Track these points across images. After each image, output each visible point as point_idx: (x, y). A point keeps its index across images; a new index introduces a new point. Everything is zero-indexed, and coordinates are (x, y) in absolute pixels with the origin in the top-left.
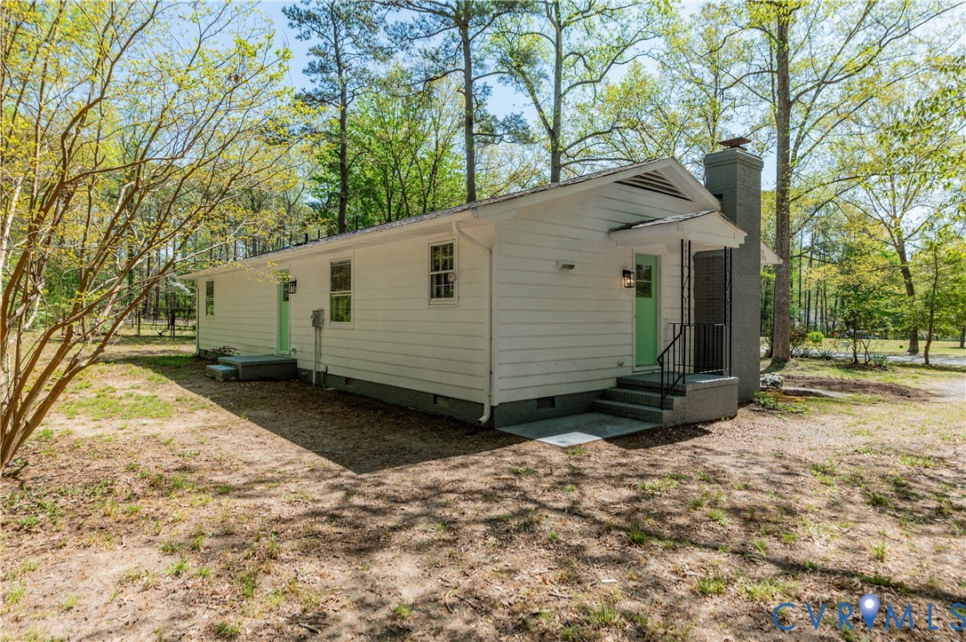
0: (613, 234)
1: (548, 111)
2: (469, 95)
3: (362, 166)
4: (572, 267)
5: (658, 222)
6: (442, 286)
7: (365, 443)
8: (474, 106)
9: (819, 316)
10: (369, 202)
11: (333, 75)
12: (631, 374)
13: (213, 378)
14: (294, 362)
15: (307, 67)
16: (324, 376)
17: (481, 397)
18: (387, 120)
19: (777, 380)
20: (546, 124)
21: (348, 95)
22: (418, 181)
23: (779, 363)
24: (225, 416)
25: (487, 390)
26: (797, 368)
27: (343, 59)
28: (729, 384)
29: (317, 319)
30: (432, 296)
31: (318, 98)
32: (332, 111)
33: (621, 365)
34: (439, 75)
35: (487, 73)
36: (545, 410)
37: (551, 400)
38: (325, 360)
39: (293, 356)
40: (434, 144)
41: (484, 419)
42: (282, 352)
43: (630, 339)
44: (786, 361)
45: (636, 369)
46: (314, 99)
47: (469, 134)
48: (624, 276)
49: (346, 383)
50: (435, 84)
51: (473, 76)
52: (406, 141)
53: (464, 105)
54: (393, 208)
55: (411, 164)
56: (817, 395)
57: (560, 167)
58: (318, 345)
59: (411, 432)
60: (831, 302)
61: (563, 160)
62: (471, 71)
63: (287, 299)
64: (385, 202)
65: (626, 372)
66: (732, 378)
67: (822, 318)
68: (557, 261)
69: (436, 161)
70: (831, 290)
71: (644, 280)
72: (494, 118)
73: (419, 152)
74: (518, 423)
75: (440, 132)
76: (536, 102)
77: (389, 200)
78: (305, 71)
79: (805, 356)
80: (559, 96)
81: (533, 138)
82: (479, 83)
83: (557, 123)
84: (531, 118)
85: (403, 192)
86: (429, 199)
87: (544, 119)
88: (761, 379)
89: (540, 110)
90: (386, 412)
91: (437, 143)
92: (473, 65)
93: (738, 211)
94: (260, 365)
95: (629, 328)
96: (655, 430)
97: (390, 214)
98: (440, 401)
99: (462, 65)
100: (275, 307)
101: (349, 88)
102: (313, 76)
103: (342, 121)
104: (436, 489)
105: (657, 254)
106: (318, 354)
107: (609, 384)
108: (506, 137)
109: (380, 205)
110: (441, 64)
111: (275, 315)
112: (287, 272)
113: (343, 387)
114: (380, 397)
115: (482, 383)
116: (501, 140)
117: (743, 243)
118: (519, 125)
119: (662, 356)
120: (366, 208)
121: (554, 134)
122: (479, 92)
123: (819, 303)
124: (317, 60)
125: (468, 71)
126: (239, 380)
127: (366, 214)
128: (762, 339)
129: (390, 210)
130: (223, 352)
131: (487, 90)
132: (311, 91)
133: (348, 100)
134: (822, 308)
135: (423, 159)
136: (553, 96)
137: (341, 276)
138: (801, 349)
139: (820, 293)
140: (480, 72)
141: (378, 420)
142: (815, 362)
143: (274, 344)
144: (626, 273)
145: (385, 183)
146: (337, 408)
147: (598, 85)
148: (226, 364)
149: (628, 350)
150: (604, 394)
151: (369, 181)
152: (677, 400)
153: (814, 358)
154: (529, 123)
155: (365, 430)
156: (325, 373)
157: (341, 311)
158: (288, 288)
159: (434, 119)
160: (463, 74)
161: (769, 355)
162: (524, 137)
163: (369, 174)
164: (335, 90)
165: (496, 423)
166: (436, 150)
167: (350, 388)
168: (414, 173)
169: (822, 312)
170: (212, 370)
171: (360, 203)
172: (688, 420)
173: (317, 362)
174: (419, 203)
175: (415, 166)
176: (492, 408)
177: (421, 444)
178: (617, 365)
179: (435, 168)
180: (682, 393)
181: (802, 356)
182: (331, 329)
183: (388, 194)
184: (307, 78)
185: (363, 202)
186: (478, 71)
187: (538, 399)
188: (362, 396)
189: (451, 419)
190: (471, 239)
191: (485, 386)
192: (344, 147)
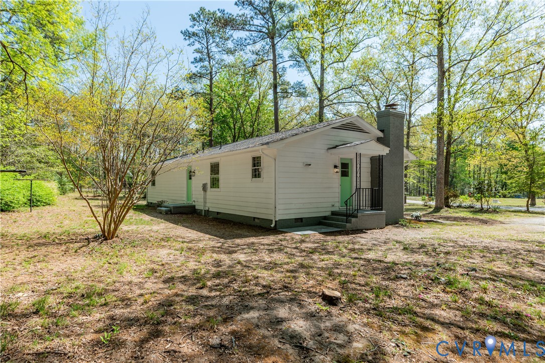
0: (329, 150)
1: (317, 78)
2: (275, 73)
3: (221, 108)
4: (310, 165)
5: (348, 145)
6: (256, 174)
7: (227, 233)
8: (278, 77)
10: (224, 126)
11: (206, 63)
12: (338, 210)
13: (161, 213)
14: (194, 206)
15: (193, 60)
16: (208, 212)
17: (272, 218)
18: (234, 84)
19: (418, 215)
20: (316, 84)
21: (213, 73)
22: (250, 115)
24: (172, 225)
25: (274, 215)
26: (447, 212)
27: (211, 54)
29: (204, 188)
30: (253, 178)
31: (199, 75)
32: (206, 81)
33: (333, 206)
34: (259, 63)
35: (284, 61)
36: (298, 224)
37: (301, 219)
38: (208, 205)
39: (194, 204)
40: (258, 95)
41: (272, 226)
42: (189, 202)
43: (337, 195)
44: (442, 208)
45: (341, 208)
46: (196, 75)
47: (275, 93)
49: (217, 214)
50: (258, 68)
51: (277, 63)
52: (244, 95)
53: (273, 78)
54: (236, 130)
55: (246, 106)
56: (436, 222)
57: (324, 107)
58: (205, 198)
59: (244, 230)
61: (326, 102)
62: (276, 60)
63: (190, 179)
64: (232, 126)
65: (336, 209)
66: (383, 211)
68: (304, 163)
69: (259, 104)
71: (345, 169)
72: (288, 83)
73: (250, 100)
74: (287, 228)
75: (261, 89)
76: (311, 73)
77: (234, 125)
78: (193, 62)
80: (323, 70)
81: (308, 94)
82: (280, 66)
83: (322, 84)
84: (308, 82)
85: (242, 122)
86: (256, 124)
87: (315, 83)
89: (313, 78)
90: (234, 225)
91: (260, 95)
92: (277, 57)
93: (391, 137)
94: (180, 207)
95: (337, 190)
96: (343, 231)
97: (235, 133)
98: (256, 220)
99: (271, 58)
100: (185, 182)
101: (214, 69)
102: (196, 65)
103: (211, 86)
104: (253, 243)
105: (352, 158)
106: (205, 202)
107: (328, 214)
108: (294, 94)
109: (230, 128)
110: (261, 57)
111: (185, 186)
112: (191, 167)
113: (216, 216)
114: (232, 220)
115: (272, 212)
116: (291, 95)
117: (388, 152)
118: (301, 87)
119: (347, 201)
120: (223, 130)
121: (320, 90)
122: (280, 70)
124: (198, 55)
125: (274, 60)
126: (172, 214)
127: (223, 133)
129: (235, 131)
130: (162, 202)
131: (284, 69)
132: (194, 72)
133: (213, 76)
135: (253, 103)
136: (320, 70)
137: (215, 168)
140: (281, 60)
141: (231, 227)
143: (185, 199)
144: (336, 167)
145: (232, 117)
146: (215, 223)
147: (345, 63)
148: (165, 207)
149: (337, 200)
150: (325, 218)
151: (224, 116)
152: (353, 220)
154: (306, 85)
155: (226, 229)
156: (208, 211)
157: (215, 183)
158: (191, 175)
159: (258, 83)
160: (272, 62)
162: (302, 94)
163: (225, 113)
164: (207, 71)
165: (278, 227)
166: (259, 99)
167: (219, 216)
168: (248, 111)
170: (160, 210)
171: (219, 127)
172: (359, 228)
173: (205, 206)
174: (251, 126)
175: (248, 107)
176: (276, 221)
177: (248, 234)
178: (331, 206)
179: (258, 108)
180: (356, 217)
182: (211, 192)
183: (234, 123)
184: (192, 66)
185: (221, 127)
186: (279, 60)
187: (295, 219)
188: (224, 220)
189: (260, 227)
190: (267, 155)
191: (273, 213)
192: (211, 100)
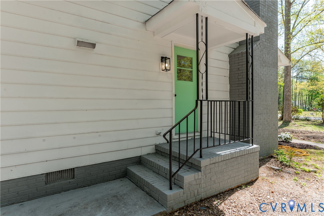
9: (300, 103)
19: (289, 137)
23: (286, 123)
26: (295, 125)
28: (250, 153)
33: (158, 134)
44: (290, 122)
45: (175, 137)
48: (162, 61)
60: (304, 98)
66: (255, 146)
67: (301, 104)
70: (304, 93)
79: (297, 119)
88: (279, 136)
107: (147, 151)
123: (300, 98)
128: (279, 111)
134: (301, 100)
138: (295, 116)
139: (300, 94)
142: (302, 122)
144: (163, 59)
149: (168, 121)
153: (301, 120)
161: (282, 119)
169: (301, 101)
172: (204, 195)
178: (154, 135)
181: (296, 119)
